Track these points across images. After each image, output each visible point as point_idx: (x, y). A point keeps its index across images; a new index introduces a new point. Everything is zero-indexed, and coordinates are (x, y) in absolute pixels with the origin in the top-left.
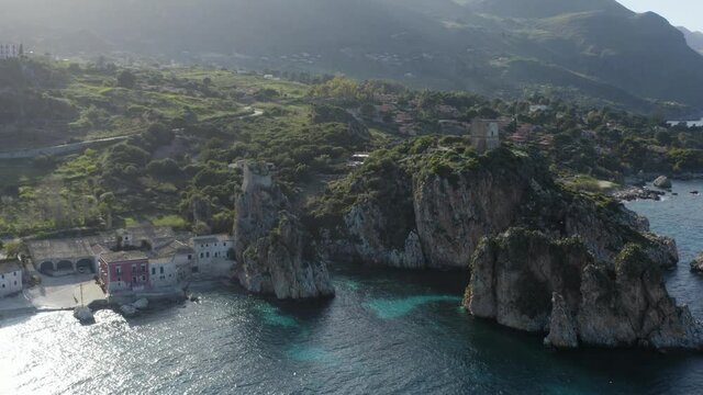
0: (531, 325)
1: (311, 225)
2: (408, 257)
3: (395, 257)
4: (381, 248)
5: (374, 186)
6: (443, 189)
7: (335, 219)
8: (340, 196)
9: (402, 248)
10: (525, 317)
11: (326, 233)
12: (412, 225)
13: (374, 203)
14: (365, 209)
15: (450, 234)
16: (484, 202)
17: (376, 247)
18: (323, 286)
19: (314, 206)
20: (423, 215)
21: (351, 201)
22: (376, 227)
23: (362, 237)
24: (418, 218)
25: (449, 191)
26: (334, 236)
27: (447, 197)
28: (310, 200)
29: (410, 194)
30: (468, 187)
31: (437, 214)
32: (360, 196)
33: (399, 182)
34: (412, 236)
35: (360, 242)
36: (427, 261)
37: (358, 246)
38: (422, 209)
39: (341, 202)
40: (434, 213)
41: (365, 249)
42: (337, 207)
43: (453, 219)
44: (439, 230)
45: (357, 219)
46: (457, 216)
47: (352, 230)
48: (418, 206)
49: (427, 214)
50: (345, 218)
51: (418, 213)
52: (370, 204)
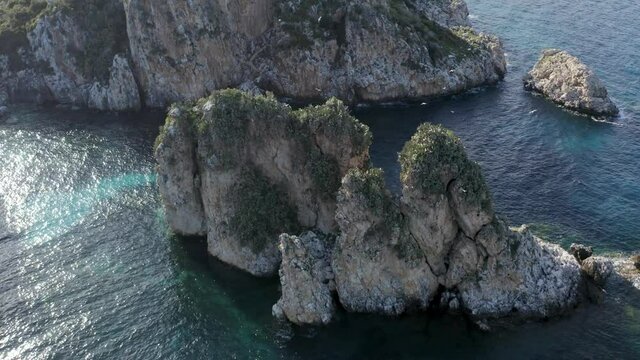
2: (115, 93)
3: (97, 95)
4: (80, 79)
7: (16, 39)
8: (27, 2)
9: (105, 78)
10: (247, 250)
12: (121, 45)
13: (66, 12)
14: (53, 22)
15: (173, 55)
17: (73, 78)
20: (134, 27)
22: (71, 49)
23: (53, 65)
24: (129, 31)
26: (15, 65)
31: (153, 26)
32: (49, 2)
34: (119, 62)
35: (50, 71)
36: (143, 94)
37: (47, 78)
38: (132, 18)
39: (28, 9)
40: (148, 25)
41: (57, 82)
42: (21, 18)
43: (176, 33)
44: (157, 50)
45: (45, 41)
46: (181, 28)
47: (39, 54)
48: (127, 15)
49: (139, 26)
50: (29, 36)
51: (128, 26)
52: (59, 13)
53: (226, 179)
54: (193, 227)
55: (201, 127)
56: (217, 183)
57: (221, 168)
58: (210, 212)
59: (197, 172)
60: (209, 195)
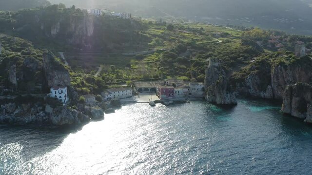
0: (302, 116)
1: (234, 82)
2: (267, 94)
3: (262, 94)
4: (258, 91)
5: (257, 68)
6: (281, 70)
7: (242, 80)
8: (245, 72)
9: (265, 91)
10: (300, 113)
11: (238, 85)
12: (270, 83)
13: (256, 74)
14: (253, 77)
15: (283, 86)
16: (297, 76)
17: (256, 90)
18: (233, 101)
19: (235, 75)
20: (274, 79)
21: (248, 74)
22: (256, 83)
23: (251, 87)
24: (272, 81)
25: (284, 71)
26: (241, 86)
27: (283, 73)
28: (234, 73)
29: (270, 72)
30: (291, 70)
31: (279, 79)
32: (252, 72)
33: (267, 67)
34: (269, 87)
35: (250, 88)
36: (274, 95)
37: (249, 90)
38: (273, 77)
39: (245, 74)
40: (278, 79)
41: (252, 91)
42: (243, 76)
43: (285, 81)
44: (279, 85)
45: (250, 81)
46: (286, 80)
47: (248, 84)
48: (272, 76)
49: (275, 79)
50: (246, 80)
51: (272, 79)
52: (255, 75)
53: (297, 99)
54: (288, 112)
55: (294, 88)
56: (295, 100)
57: (297, 96)
58: (293, 106)
59: (291, 99)
60: (293, 102)
